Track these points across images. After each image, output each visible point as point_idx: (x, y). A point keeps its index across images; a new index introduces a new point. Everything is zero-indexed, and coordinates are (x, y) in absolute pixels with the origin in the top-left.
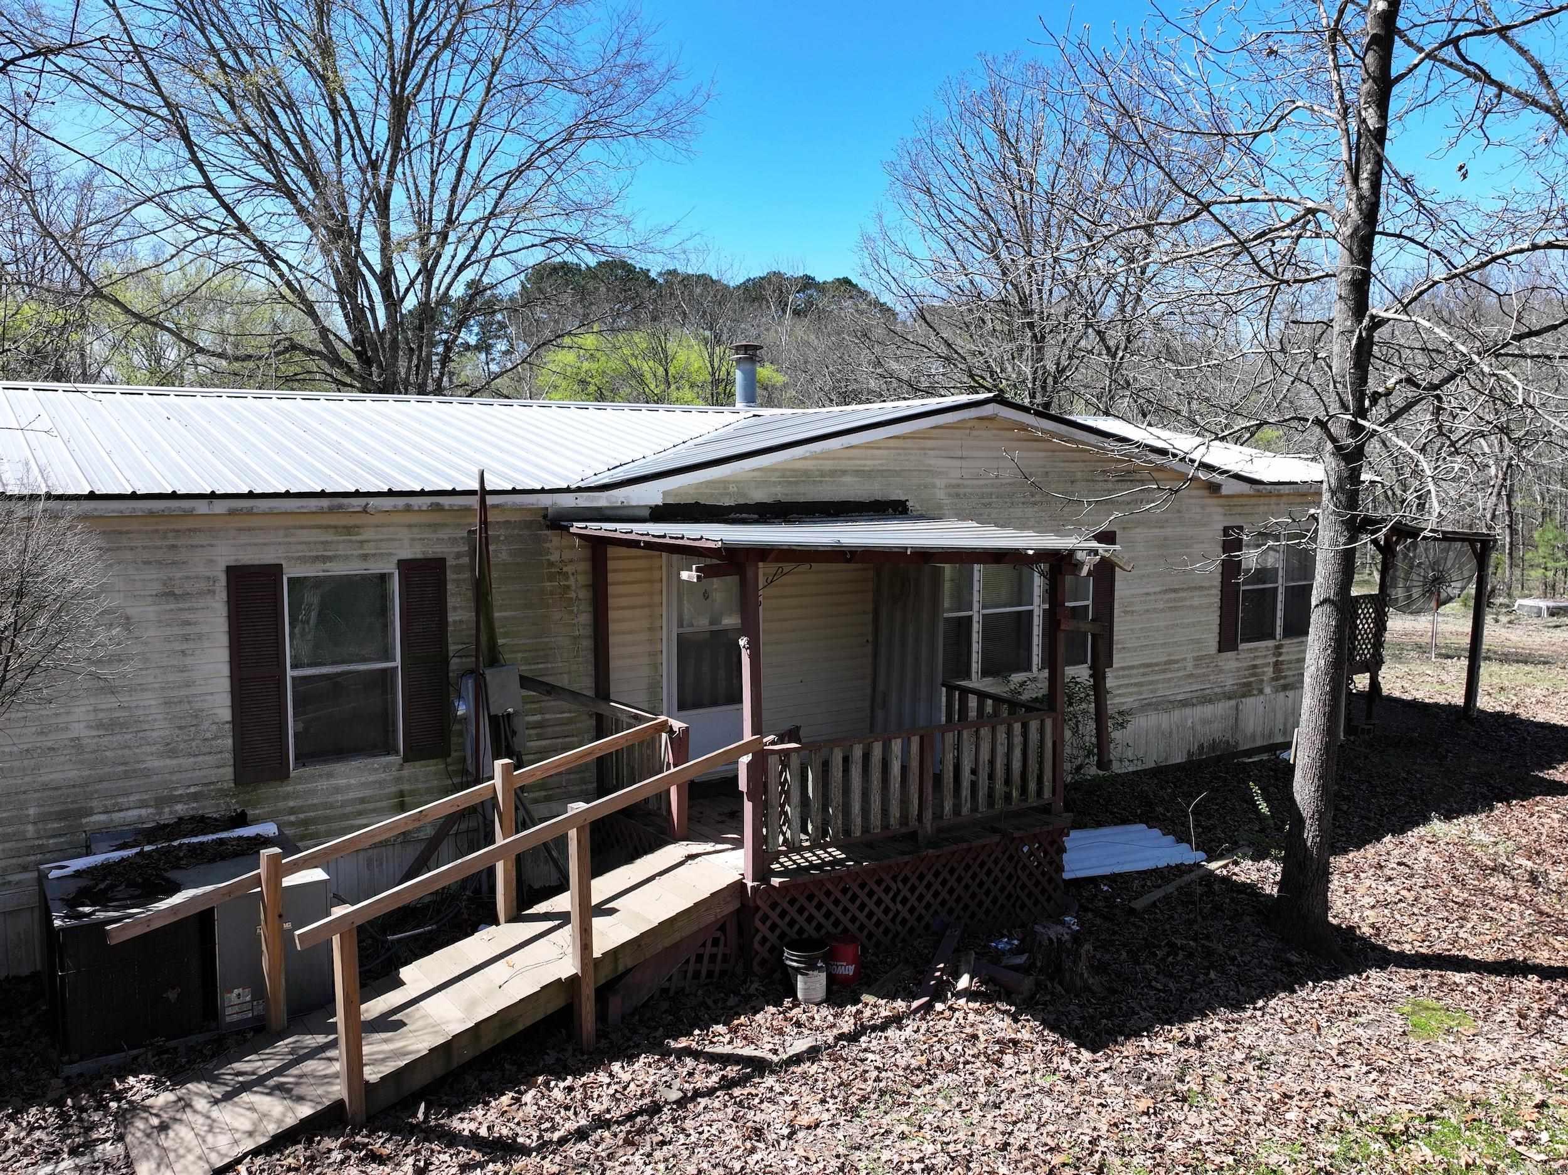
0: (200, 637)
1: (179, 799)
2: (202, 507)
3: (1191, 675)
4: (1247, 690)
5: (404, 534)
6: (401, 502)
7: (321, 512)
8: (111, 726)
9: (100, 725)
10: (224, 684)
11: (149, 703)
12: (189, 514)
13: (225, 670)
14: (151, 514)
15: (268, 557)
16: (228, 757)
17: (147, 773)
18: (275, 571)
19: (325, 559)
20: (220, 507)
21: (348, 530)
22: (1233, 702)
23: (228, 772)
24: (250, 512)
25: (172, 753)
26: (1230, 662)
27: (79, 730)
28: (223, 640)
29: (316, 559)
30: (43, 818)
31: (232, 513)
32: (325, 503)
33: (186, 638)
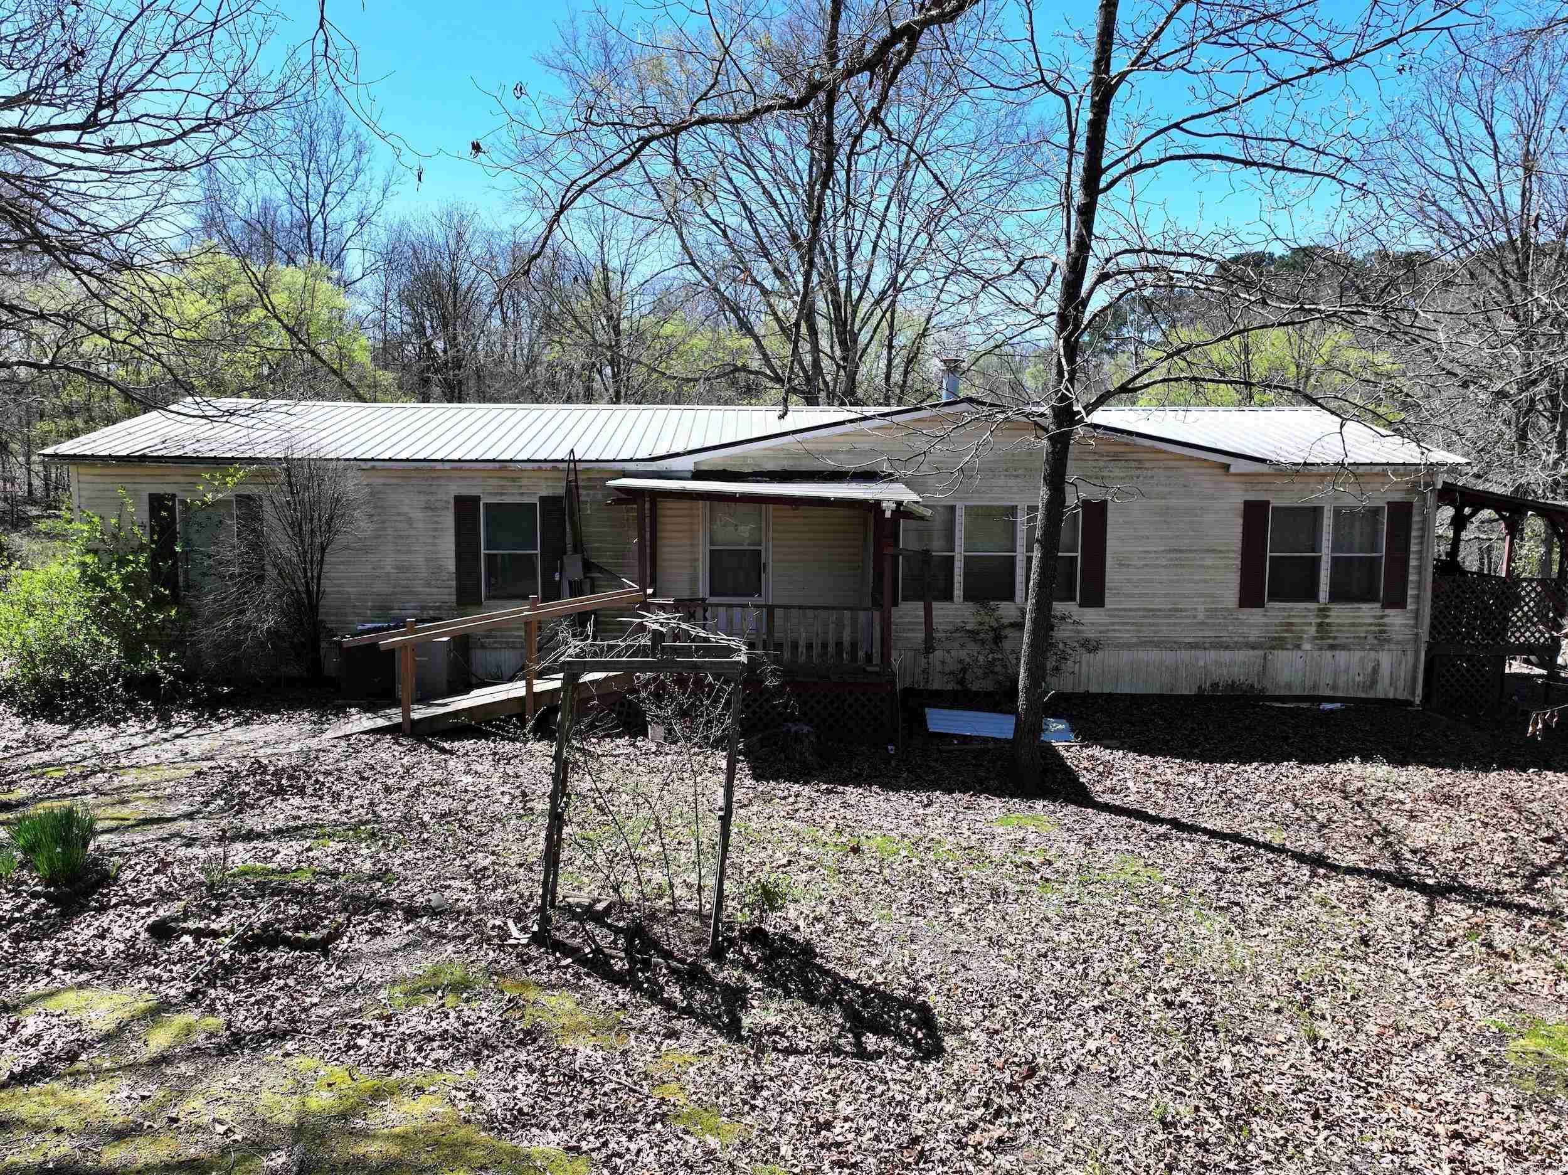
0: (442, 530)
1: (431, 608)
2: (439, 466)
3: (1203, 623)
4: (1277, 643)
5: (543, 483)
6: (536, 465)
7: (494, 470)
8: (400, 568)
9: (397, 568)
10: (452, 554)
11: (419, 559)
12: (433, 470)
13: (453, 547)
14: (417, 469)
15: (473, 492)
16: (454, 590)
17: (418, 594)
18: (477, 499)
19: (502, 494)
20: (448, 466)
21: (513, 480)
22: (1261, 653)
23: (454, 598)
24: (461, 469)
25: (429, 585)
26: (1254, 616)
27: (389, 569)
28: (452, 531)
29: (496, 494)
30: (373, 608)
31: (453, 469)
32: (497, 465)
33: (436, 530)
